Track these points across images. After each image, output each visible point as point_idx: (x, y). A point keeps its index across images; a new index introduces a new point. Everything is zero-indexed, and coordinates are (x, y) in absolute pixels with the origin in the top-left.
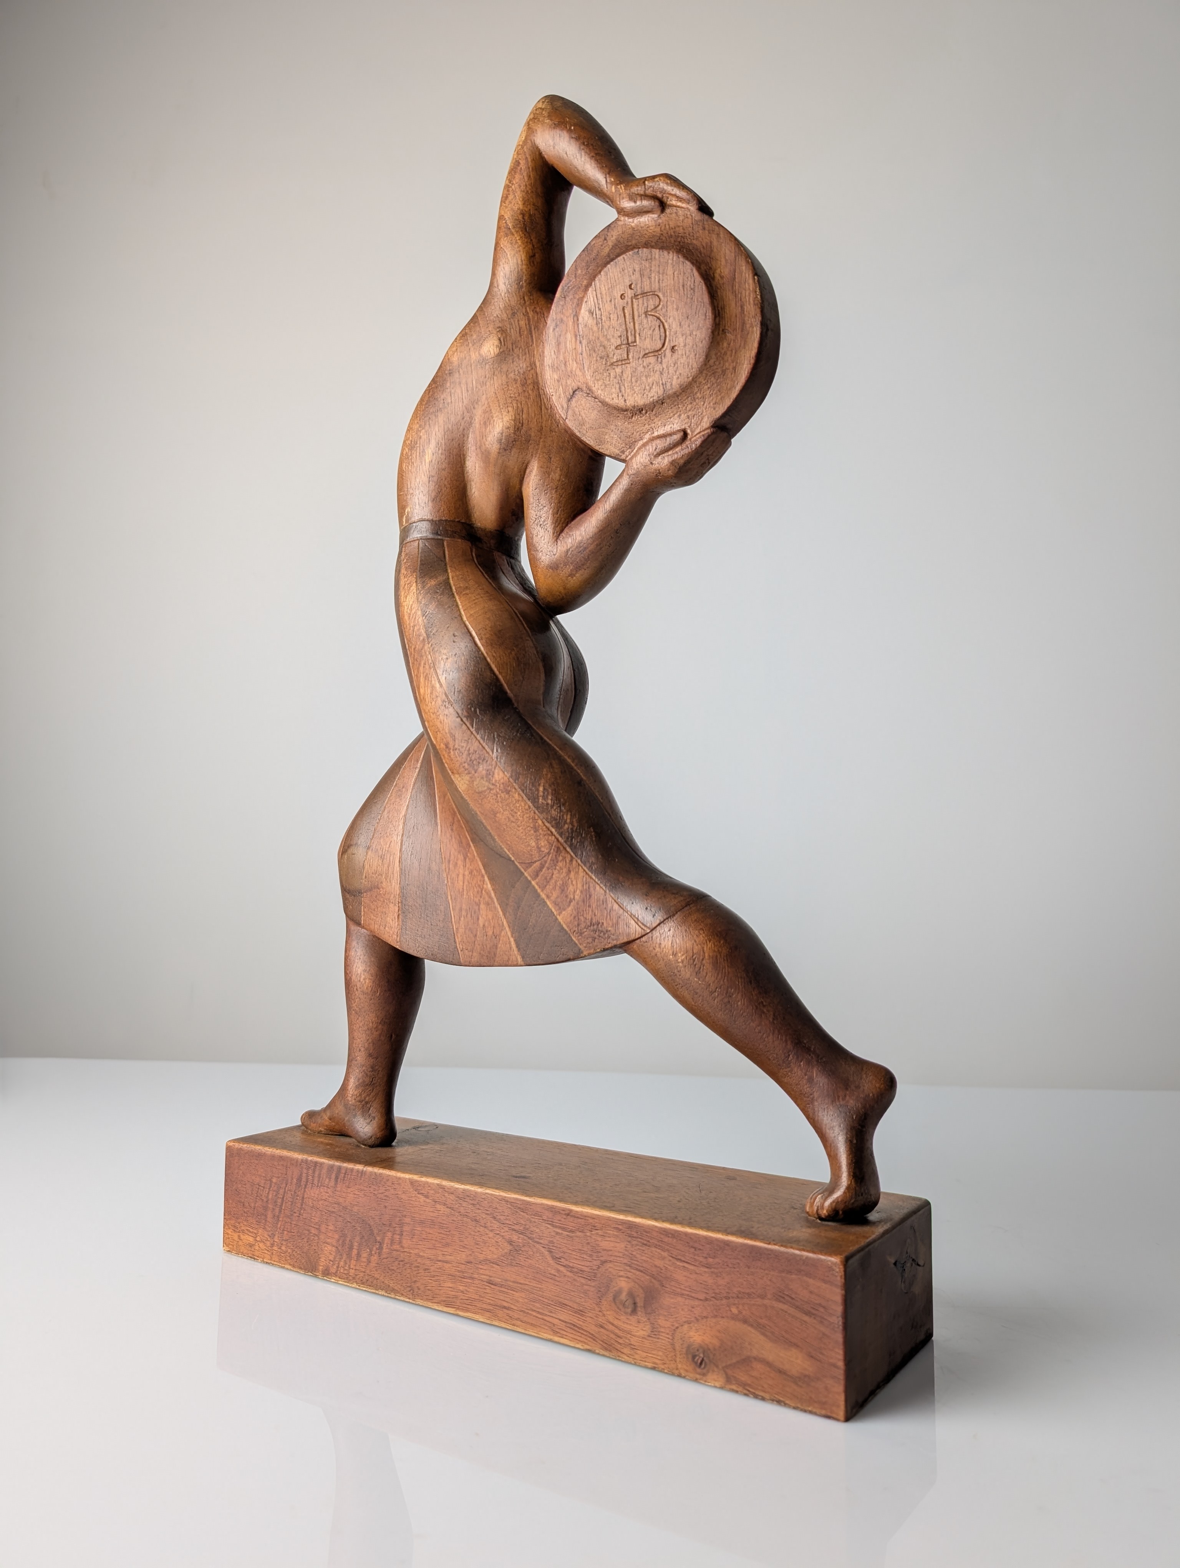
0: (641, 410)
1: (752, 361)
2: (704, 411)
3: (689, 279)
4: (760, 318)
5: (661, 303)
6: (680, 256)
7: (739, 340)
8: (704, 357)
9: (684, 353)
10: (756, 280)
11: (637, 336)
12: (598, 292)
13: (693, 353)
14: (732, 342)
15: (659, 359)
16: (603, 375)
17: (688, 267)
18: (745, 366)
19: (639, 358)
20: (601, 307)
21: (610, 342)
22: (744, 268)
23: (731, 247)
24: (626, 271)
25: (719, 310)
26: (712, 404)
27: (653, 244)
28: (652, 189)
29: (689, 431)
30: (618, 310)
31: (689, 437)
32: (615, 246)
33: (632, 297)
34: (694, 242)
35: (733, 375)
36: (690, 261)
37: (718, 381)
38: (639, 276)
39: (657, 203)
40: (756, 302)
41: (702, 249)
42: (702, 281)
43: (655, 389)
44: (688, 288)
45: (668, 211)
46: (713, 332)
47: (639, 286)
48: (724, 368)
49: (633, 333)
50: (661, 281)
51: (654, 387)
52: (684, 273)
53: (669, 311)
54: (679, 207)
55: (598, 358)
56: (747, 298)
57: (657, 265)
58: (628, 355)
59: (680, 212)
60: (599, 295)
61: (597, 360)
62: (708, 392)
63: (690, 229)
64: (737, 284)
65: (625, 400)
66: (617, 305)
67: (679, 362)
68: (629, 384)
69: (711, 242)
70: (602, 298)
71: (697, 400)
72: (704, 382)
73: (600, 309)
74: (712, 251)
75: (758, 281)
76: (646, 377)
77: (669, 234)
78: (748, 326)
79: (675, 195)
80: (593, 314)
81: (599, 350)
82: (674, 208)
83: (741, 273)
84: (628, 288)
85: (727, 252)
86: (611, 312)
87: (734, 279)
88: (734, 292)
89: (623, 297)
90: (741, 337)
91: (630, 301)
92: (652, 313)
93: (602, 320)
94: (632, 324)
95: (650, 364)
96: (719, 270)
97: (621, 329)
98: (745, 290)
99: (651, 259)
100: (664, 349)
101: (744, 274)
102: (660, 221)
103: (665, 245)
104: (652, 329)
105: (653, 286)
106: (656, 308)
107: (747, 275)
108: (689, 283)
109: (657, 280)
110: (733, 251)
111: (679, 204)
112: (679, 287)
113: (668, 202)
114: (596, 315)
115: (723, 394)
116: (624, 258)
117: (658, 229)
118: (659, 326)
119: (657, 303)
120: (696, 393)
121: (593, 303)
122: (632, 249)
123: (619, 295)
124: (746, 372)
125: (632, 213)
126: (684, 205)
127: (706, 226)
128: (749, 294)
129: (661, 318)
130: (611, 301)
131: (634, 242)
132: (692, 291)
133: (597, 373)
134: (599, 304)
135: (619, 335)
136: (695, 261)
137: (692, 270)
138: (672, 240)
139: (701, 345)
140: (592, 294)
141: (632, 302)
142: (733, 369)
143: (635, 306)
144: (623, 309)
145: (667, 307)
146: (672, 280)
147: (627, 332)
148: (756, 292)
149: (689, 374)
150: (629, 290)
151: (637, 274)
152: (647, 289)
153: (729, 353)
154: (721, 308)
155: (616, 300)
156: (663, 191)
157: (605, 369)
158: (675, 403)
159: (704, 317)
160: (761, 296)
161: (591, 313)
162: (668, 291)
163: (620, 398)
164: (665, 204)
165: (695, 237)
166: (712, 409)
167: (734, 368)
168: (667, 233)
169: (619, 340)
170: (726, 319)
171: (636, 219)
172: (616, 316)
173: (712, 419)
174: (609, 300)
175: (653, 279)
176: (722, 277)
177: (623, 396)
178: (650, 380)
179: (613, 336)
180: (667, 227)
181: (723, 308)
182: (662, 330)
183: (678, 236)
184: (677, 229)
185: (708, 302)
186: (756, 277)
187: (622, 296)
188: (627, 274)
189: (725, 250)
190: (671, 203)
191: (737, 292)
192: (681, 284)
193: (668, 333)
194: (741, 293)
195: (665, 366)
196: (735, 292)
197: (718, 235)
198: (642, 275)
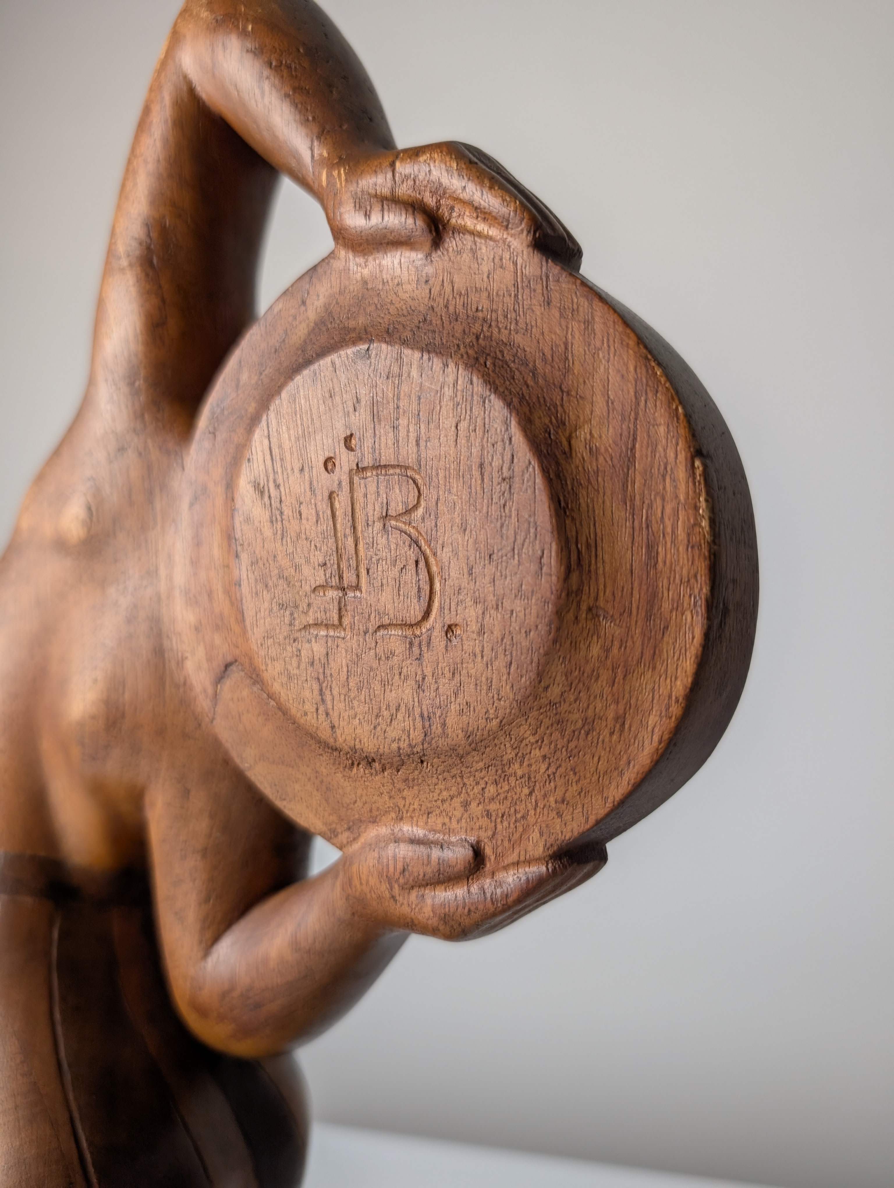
0: (370, 762)
1: (676, 710)
2: (532, 812)
3: (499, 447)
4: (706, 590)
5: (423, 503)
6: (475, 379)
7: (638, 643)
8: (533, 675)
9: (478, 650)
10: (698, 472)
11: (363, 572)
12: (274, 440)
13: (501, 656)
14: (616, 644)
15: (416, 650)
16: (285, 649)
17: (495, 414)
18: (652, 720)
19: (365, 633)
20: (280, 481)
21: (300, 571)
22: (662, 430)
23: (626, 365)
24: (338, 399)
25: (579, 552)
26: (552, 799)
27: (408, 334)
28: (410, 182)
29: (488, 851)
30: (319, 498)
31: (489, 866)
32: (320, 325)
33: (351, 471)
34: (518, 339)
35: (615, 737)
36: (502, 396)
37: (572, 745)
38: (369, 418)
39: (420, 223)
40: (695, 539)
41: (539, 364)
42: (535, 463)
43: (402, 722)
44: (495, 474)
45: (451, 243)
46: (559, 613)
47: (368, 443)
48: (590, 713)
49: (353, 563)
50: (422, 443)
51: (400, 716)
52: (486, 431)
53: (441, 530)
54: (480, 235)
55: (275, 608)
56: (668, 524)
57: (413, 397)
58: (340, 618)
59: (485, 250)
60: (276, 451)
61: (271, 610)
62: (543, 767)
63: (509, 301)
64: (638, 479)
65: (333, 727)
66: (315, 483)
67: (464, 672)
68: (343, 691)
69: (566, 344)
70: (282, 460)
71: (512, 780)
72: (532, 739)
73: (278, 486)
74: (568, 370)
75: (706, 474)
76: (384, 684)
77: (451, 309)
78: (666, 606)
79: (469, 204)
80: (262, 493)
81: (276, 586)
82: (468, 237)
83: (653, 445)
84: (342, 442)
85: (614, 378)
86: (302, 499)
87: (631, 460)
88: (627, 500)
89: (330, 467)
90: (643, 634)
91: (345, 479)
92: (401, 525)
93: (282, 513)
94: (350, 541)
95: (393, 654)
96: (587, 429)
97: (324, 548)
98: (663, 499)
99: (400, 375)
100: (428, 624)
101: (660, 448)
102: (429, 270)
103: (437, 341)
104: (399, 565)
105: (403, 452)
106: (408, 512)
107: (671, 455)
108: (496, 464)
109: (413, 436)
110: (631, 377)
111: (482, 227)
112: (470, 468)
113: (453, 221)
114: (270, 497)
115: (584, 782)
116: (333, 363)
117: (422, 293)
118: (417, 562)
119: (412, 502)
120: (510, 762)
121: (262, 467)
122: (354, 343)
123: (322, 460)
124: (656, 738)
125: (360, 245)
126: (493, 232)
127: (555, 297)
128: (676, 513)
129: (423, 543)
130: (302, 470)
131: (362, 320)
132: (505, 486)
133: (270, 641)
134: (275, 472)
135: (321, 560)
136: (515, 400)
137: (506, 424)
138: (458, 329)
139: (525, 643)
140: (261, 443)
141: (351, 483)
142: (616, 719)
143: (359, 495)
144: (331, 496)
145: (437, 518)
146: (452, 444)
147: (340, 557)
148: (696, 508)
149: (492, 711)
150: (343, 449)
151: (363, 415)
152: (387, 456)
153: (605, 675)
154: (588, 546)
155: (314, 470)
156: (439, 191)
157: (289, 636)
158: (454, 771)
159: (533, 567)
160: (712, 522)
161: (260, 490)
162: (441, 475)
163: (322, 717)
164: (446, 225)
165: (522, 325)
166: (554, 814)
167: (620, 720)
168: (446, 307)
169: (321, 572)
170: (601, 580)
171: (371, 259)
172: (314, 512)
173: (552, 840)
174: (297, 467)
175: (402, 433)
176: (594, 452)
177: (327, 714)
178: (392, 696)
179: (308, 561)
180: (448, 288)
181: (593, 546)
182: (423, 575)
183: (475, 319)
184: (474, 297)
185: (548, 526)
186: (697, 463)
187: (329, 464)
188: (340, 408)
189: (607, 370)
190: (460, 221)
191: (637, 502)
192: (476, 461)
193: (437, 586)
194: (650, 506)
195: (428, 671)
196: (632, 500)
197: (588, 323)
198: (375, 417)
